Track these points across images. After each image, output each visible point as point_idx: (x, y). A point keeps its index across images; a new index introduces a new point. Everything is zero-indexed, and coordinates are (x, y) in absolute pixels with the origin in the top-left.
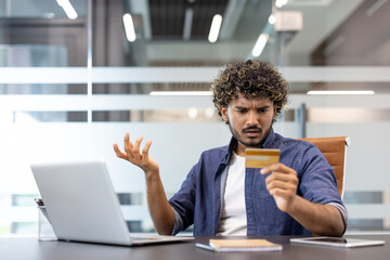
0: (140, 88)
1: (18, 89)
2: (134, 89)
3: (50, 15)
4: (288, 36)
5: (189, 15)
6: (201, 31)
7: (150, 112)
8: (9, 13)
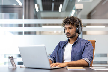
0: (40, 25)
1: (6, 25)
2: (37, 25)
3: (15, 5)
4: (80, 11)
5: (53, 4)
6: (56, 9)
7: (43, 32)
8: (3, 4)
